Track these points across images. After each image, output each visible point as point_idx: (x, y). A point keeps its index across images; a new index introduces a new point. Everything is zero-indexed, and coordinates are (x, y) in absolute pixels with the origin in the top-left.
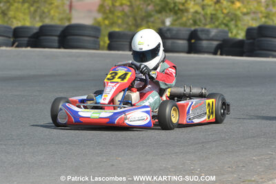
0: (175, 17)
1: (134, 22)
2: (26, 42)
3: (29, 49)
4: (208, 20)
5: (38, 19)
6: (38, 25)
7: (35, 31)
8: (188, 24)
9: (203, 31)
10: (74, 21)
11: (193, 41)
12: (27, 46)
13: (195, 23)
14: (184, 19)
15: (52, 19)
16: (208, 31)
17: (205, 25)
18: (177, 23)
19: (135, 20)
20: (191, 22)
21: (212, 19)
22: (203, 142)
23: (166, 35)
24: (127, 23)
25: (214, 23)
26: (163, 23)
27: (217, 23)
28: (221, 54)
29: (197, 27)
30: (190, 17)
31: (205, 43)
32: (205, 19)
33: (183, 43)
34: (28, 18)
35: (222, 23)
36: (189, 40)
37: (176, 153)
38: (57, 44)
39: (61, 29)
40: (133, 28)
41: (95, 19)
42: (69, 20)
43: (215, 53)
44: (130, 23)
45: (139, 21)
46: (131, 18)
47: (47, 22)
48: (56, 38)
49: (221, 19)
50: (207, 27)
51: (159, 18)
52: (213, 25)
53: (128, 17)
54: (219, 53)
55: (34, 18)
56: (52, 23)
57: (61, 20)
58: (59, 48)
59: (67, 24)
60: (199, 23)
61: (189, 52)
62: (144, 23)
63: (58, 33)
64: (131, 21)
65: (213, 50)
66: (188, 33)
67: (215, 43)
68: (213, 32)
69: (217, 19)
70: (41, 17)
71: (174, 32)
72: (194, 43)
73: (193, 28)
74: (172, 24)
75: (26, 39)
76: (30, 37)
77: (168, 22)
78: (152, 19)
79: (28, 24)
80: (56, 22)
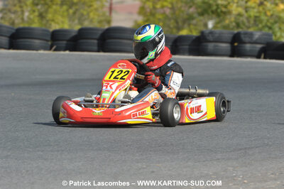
0: (217, 20)
1: (175, 24)
2: (64, 45)
3: (67, 52)
4: (252, 22)
5: (76, 21)
6: (77, 27)
7: (74, 34)
8: (231, 27)
9: (246, 34)
10: (115, 24)
11: (236, 44)
12: (65, 50)
13: (238, 25)
14: (227, 22)
15: (91, 21)
16: (251, 35)
17: (249, 28)
18: (219, 25)
19: (177, 22)
20: (234, 24)
21: (255, 21)
22: (246, 148)
23: (208, 38)
24: (169, 26)
25: (257, 25)
26: (206, 25)
27: (260, 26)
28: (265, 58)
29: (240, 30)
30: (233, 19)
31: (248, 46)
32: (249, 22)
33: (225, 46)
34: (66, 21)
35: (266, 26)
36: (232, 43)
37: (218, 159)
38: (96, 48)
39: (100, 32)
40: (174, 31)
41: (136, 22)
42: (109, 22)
43: (258, 57)
44: (172, 26)
45: (180, 24)
46: (172, 21)
47: (87, 24)
48: (96, 41)
49: (265, 21)
50: (251, 30)
51: (201, 21)
52: (256, 28)
53: (170, 19)
54: (263, 56)
55: (73, 21)
56: (91, 26)
57: (100, 22)
58: (98, 51)
59: (106, 27)
60: (242, 26)
61: (232, 56)
62: (186, 25)
63: (98, 36)
64: (172, 24)
65: (256, 54)
66: (231, 36)
67: (259, 46)
68: (257, 35)
69: (261, 22)
70: (79, 19)
71: (217, 35)
72: (237, 46)
73: (236, 31)
74: (215, 27)
75: (65, 42)
76: (68, 41)
77: (210, 25)
78: (194, 22)
79: (66, 27)
80: (95, 25)
